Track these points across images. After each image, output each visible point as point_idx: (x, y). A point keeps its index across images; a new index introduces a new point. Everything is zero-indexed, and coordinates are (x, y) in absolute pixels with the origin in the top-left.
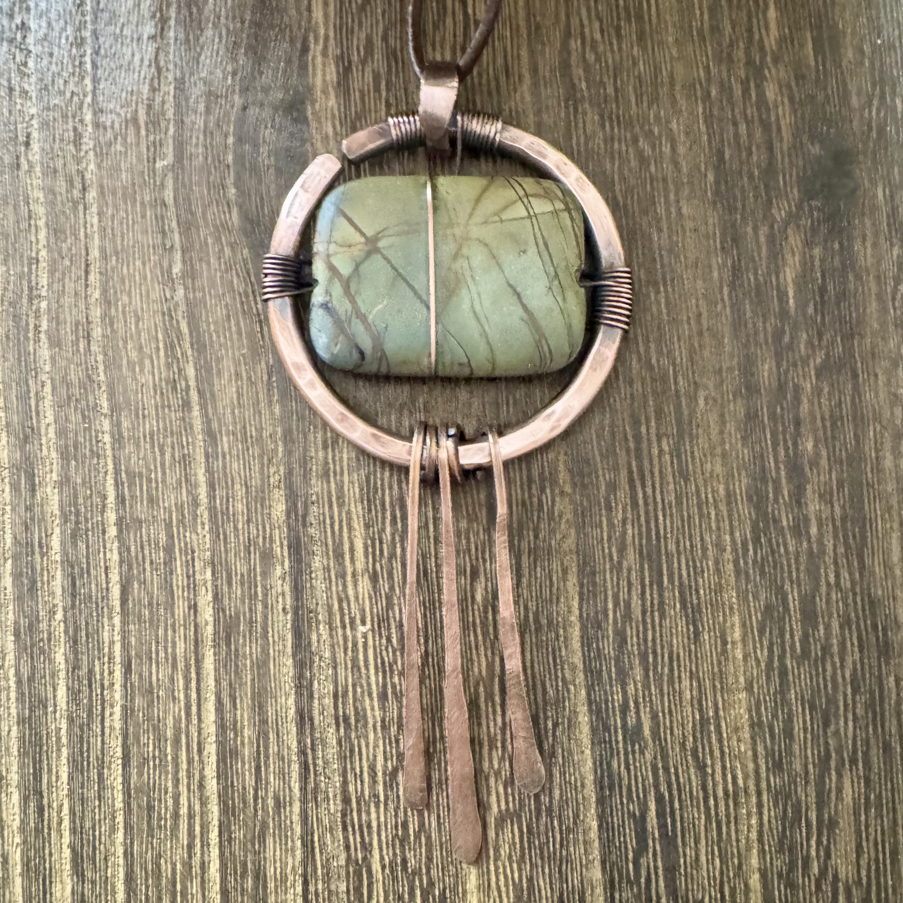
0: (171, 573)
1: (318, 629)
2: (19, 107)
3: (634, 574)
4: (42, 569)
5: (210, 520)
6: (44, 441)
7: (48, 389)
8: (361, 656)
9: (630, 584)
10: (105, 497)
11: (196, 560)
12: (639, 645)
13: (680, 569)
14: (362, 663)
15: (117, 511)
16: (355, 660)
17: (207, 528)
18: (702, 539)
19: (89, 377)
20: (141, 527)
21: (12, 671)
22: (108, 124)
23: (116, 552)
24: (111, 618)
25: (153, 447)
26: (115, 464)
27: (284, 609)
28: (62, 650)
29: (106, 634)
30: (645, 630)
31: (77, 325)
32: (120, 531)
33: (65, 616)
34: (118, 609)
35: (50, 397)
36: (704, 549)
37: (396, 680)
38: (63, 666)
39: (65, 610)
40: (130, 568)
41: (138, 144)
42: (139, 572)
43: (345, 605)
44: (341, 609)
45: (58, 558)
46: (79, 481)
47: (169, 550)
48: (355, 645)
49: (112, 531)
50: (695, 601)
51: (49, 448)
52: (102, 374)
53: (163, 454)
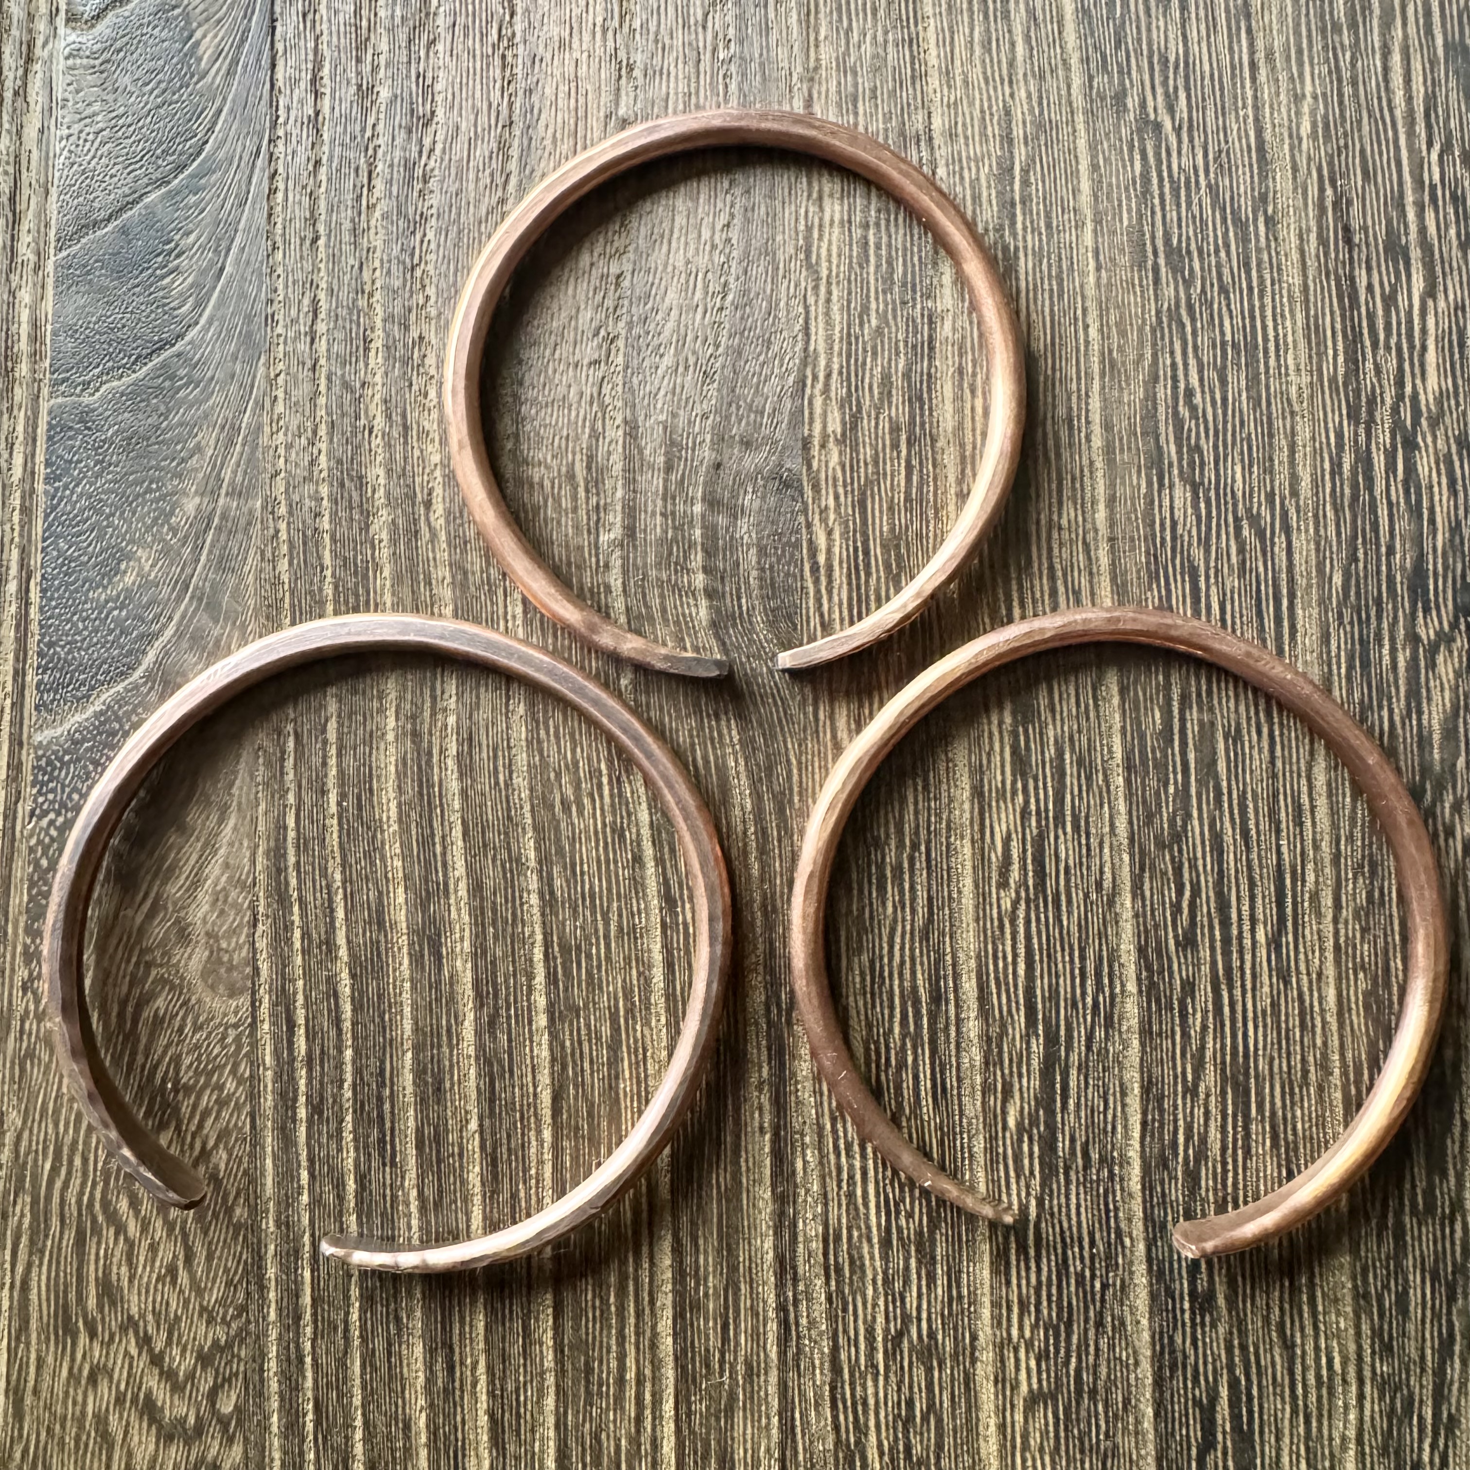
0: (617, 1077)
1: (804, 1156)
2: (417, 453)
3: (1213, 1099)
4: (451, 1066)
5: (668, 1010)
6: (452, 901)
7: (457, 832)
8: (859, 1192)
9: (1207, 1113)
10: (531, 977)
11: (650, 1061)
12: (1215, 1190)
13: (1272, 1096)
14: (860, 1200)
15: (548, 994)
16: (851, 1195)
17: (663, 1020)
18: (1303, 1059)
19: (510, 818)
20: (578, 1017)
21: (414, 1193)
22: (536, 479)
23: (545, 1046)
24: (539, 1132)
25: (593, 913)
26: (545, 934)
27: (761, 1128)
28: (477, 1169)
29: (533, 1150)
30: (1225, 1171)
31: (495, 750)
32: (551, 1020)
33: (481, 1126)
34: (549, 1120)
35: (460, 843)
36: (1305, 1072)
37: (903, 1222)
38: (478, 1189)
39: (481, 1118)
40: (564, 1067)
41: (575, 510)
42: (575, 1074)
43: (839, 1126)
44: (834, 1131)
45: (472, 1051)
46: (499, 953)
47: (614, 1047)
48: (851, 1177)
49: (542, 1020)
50: (1291, 1138)
51: (459, 910)
52: (528, 815)
53: (607, 924)
